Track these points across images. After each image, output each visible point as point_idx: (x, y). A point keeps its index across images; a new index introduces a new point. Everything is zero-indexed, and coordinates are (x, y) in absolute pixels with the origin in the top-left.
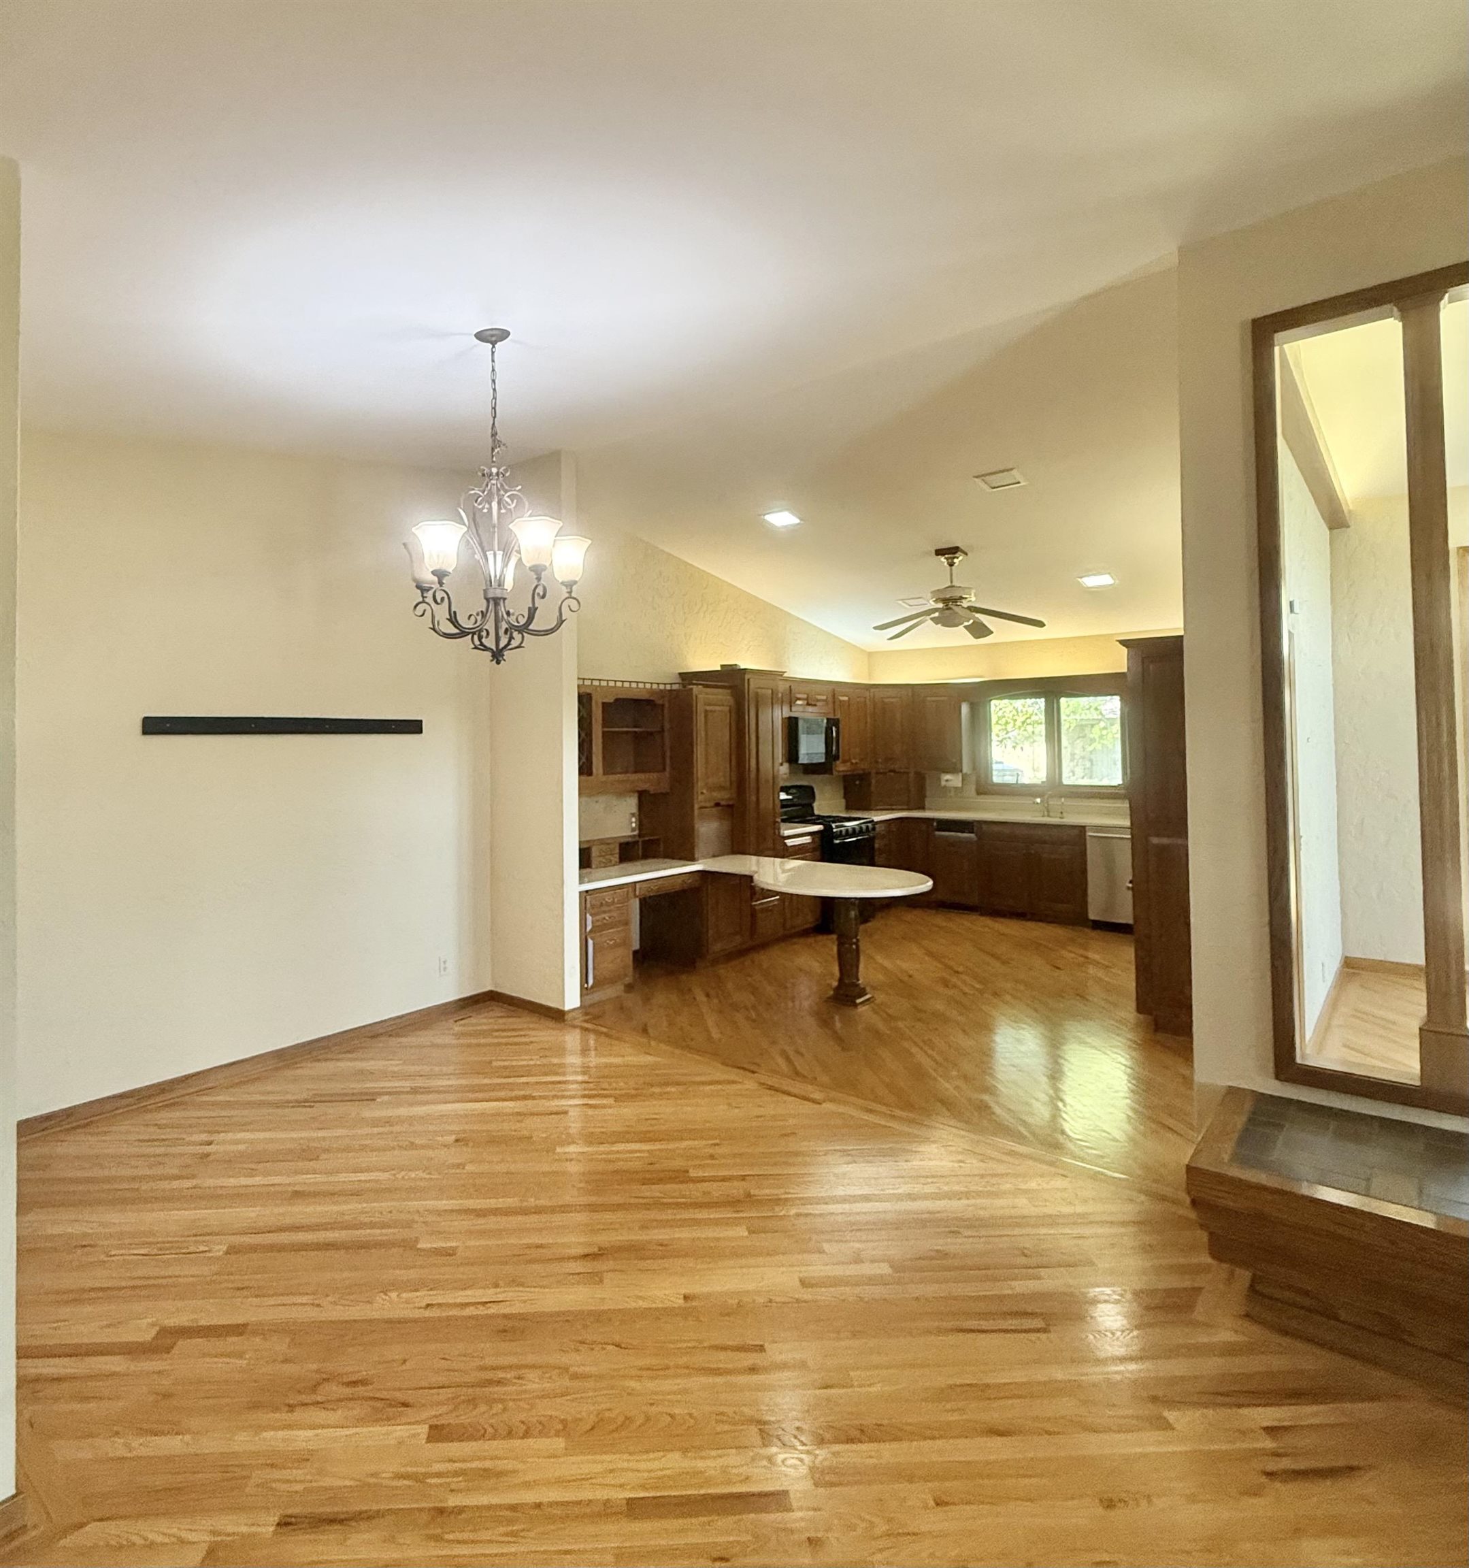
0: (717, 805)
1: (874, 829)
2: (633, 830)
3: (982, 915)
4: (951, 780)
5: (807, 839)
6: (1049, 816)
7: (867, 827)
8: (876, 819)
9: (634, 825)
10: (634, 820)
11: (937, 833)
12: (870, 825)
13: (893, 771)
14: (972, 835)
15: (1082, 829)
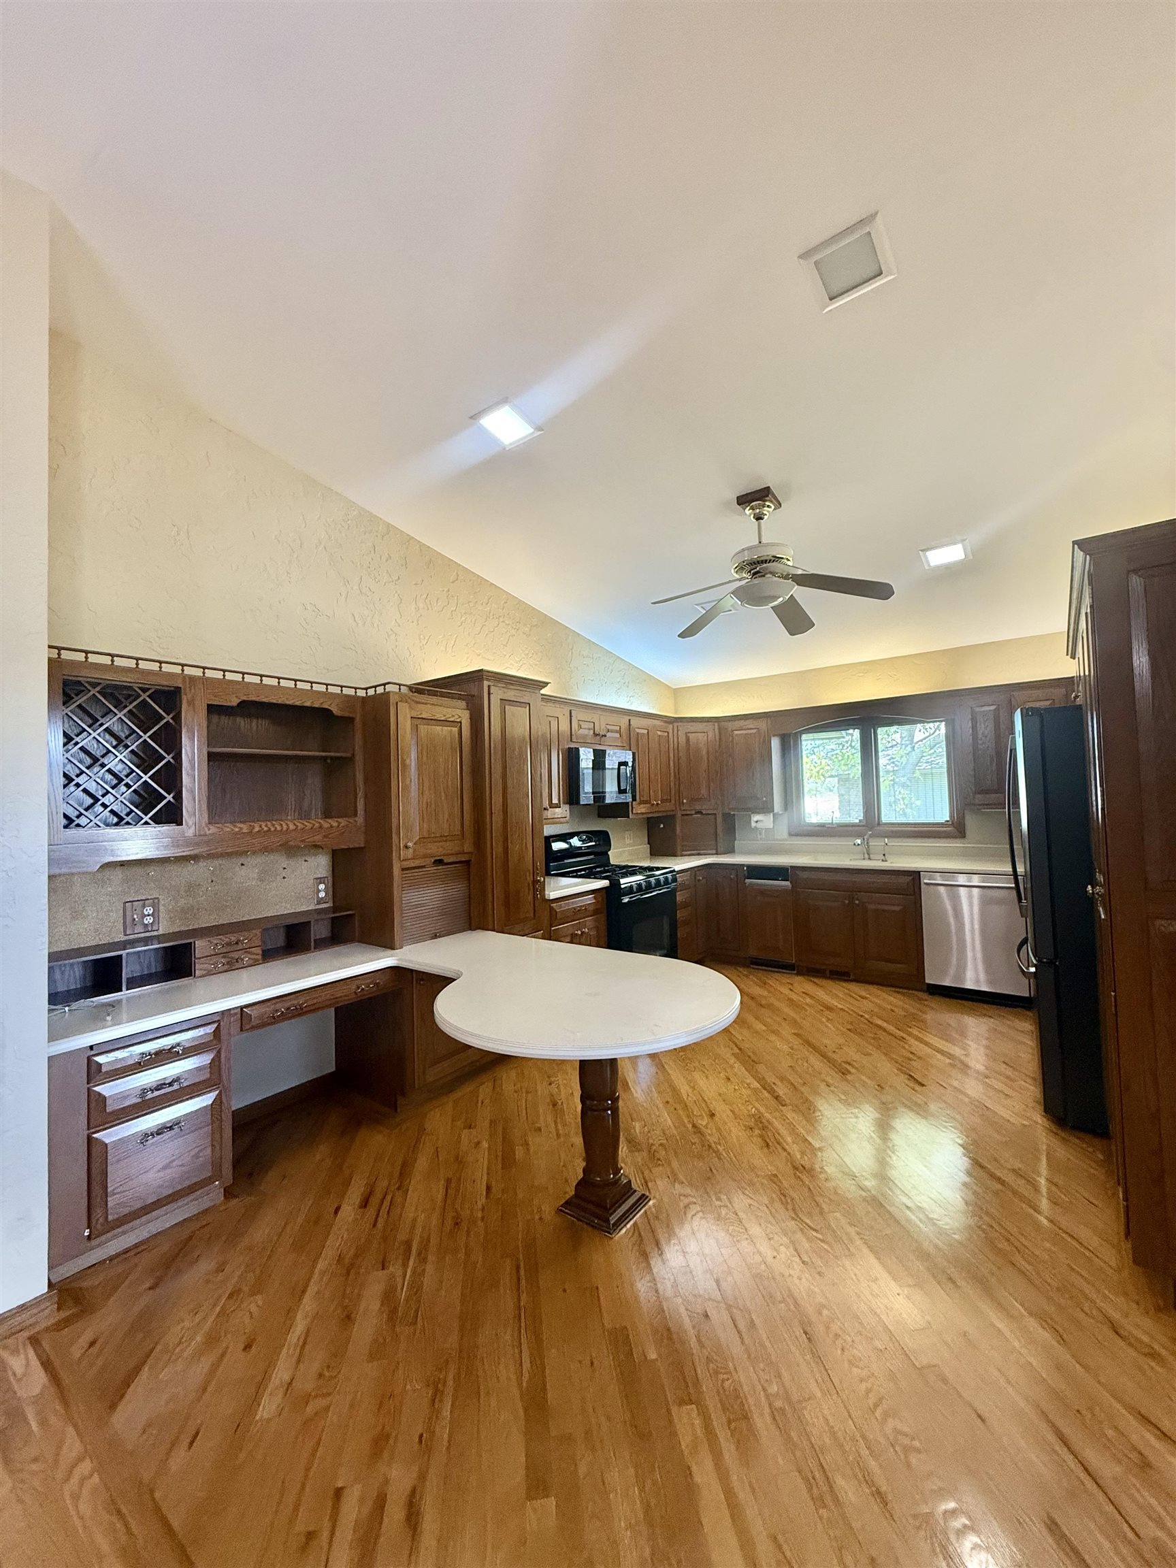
0: (439, 862)
1: (674, 880)
2: (320, 901)
3: (798, 974)
4: (761, 821)
5: (589, 899)
6: (869, 859)
7: (666, 878)
8: (677, 868)
9: (322, 895)
10: (322, 887)
11: (748, 881)
12: (669, 876)
13: (699, 812)
14: (788, 883)
15: (915, 875)
